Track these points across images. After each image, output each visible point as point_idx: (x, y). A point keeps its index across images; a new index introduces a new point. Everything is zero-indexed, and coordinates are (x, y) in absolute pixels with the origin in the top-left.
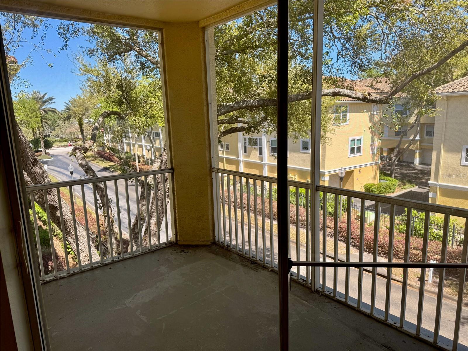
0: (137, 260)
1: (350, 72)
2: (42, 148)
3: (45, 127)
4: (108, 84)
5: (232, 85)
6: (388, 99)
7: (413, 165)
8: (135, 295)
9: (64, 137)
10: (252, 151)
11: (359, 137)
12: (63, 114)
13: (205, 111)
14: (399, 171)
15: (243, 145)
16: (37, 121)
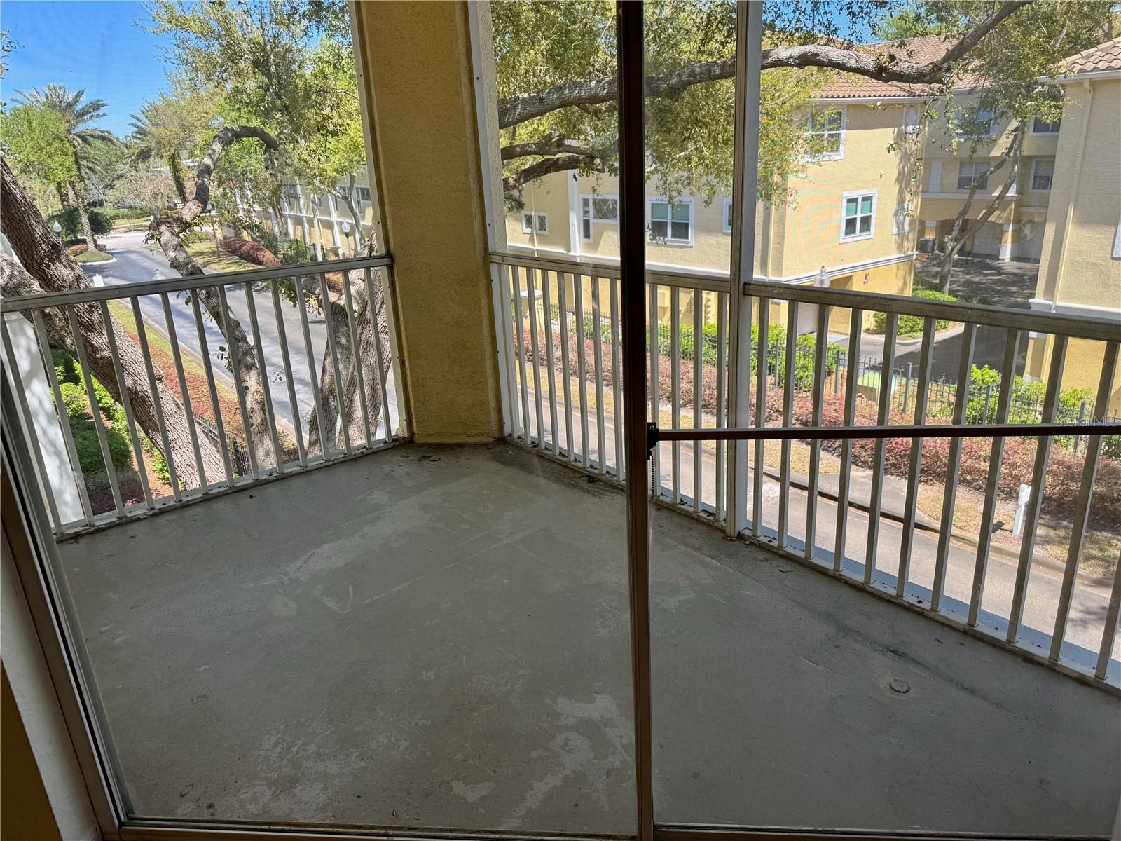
0: (316, 477)
1: (848, 8)
2: (85, 233)
3: (89, 179)
4: (233, 57)
5: (544, 45)
6: (940, 69)
7: (995, 263)
8: (311, 553)
9: (138, 205)
10: (605, 234)
11: (866, 193)
12: (130, 147)
13: (466, 100)
14: (963, 277)
15: (582, 218)
16: (67, 165)
